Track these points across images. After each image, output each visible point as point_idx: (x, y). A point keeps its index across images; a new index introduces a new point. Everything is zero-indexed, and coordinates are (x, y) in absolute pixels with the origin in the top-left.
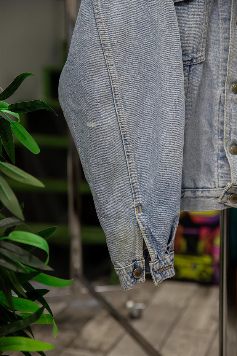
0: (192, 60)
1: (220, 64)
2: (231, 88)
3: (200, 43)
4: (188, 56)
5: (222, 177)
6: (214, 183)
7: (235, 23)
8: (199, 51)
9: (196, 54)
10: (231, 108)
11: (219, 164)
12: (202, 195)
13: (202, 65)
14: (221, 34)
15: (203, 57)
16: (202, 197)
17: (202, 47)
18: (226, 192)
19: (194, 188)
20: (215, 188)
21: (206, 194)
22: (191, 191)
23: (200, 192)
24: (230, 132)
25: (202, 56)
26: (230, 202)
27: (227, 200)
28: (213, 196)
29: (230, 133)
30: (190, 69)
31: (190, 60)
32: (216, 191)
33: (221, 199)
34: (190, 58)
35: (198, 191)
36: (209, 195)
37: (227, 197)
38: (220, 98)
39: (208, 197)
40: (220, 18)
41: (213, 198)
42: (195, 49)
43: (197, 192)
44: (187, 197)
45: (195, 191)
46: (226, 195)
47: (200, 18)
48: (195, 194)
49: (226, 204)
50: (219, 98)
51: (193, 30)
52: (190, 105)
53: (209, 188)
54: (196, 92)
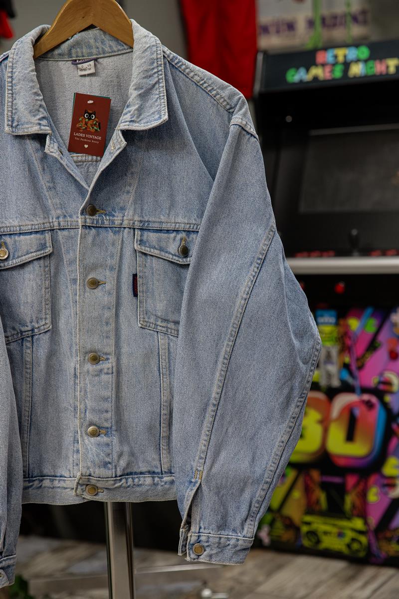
0: (33, 330)
1: (73, 330)
2: (87, 358)
3: (40, 311)
4: (27, 326)
5: (77, 465)
6: (70, 471)
7: (84, 285)
8: (41, 319)
9: (38, 322)
10: (87, 381)
11: (75, 449)
12: (59, 485)
13: (48, 334)
14: (71, 296)
15: (48, 326)
16: (59, 487)
17: (45, 315)
18: (78, 483)
19: (54, 476)
20: (71, 477)
21: (62, 484)
22: (50, 479)
23: (57, 481)
24: (86, 410)
25: (46, 324)
26: (87, 495)
27: (83, 492)
28: (68, 487)
29: (86, 412)
30: (32, 339)
31: (30, 330)
32: (71, 481)
33: (76, 492)
34: (29, 328)
35: (55, 479)
36: (65, 486)
37: (82, 489)
38: (75, 370)
39: (66, 488)
40: (69, 279)
41: (69, 489)
42: (34, 318)
43: (54, 481)
44: (45, 487)
45: (53, 480)
46: (79, 487)
47: (37, 283)
48: (52, 484)
49: (83, 496)
50: (73, 370)
51: (29, 297)
52: (37, 380)
53: (66, 477)
54: (43, 366)
